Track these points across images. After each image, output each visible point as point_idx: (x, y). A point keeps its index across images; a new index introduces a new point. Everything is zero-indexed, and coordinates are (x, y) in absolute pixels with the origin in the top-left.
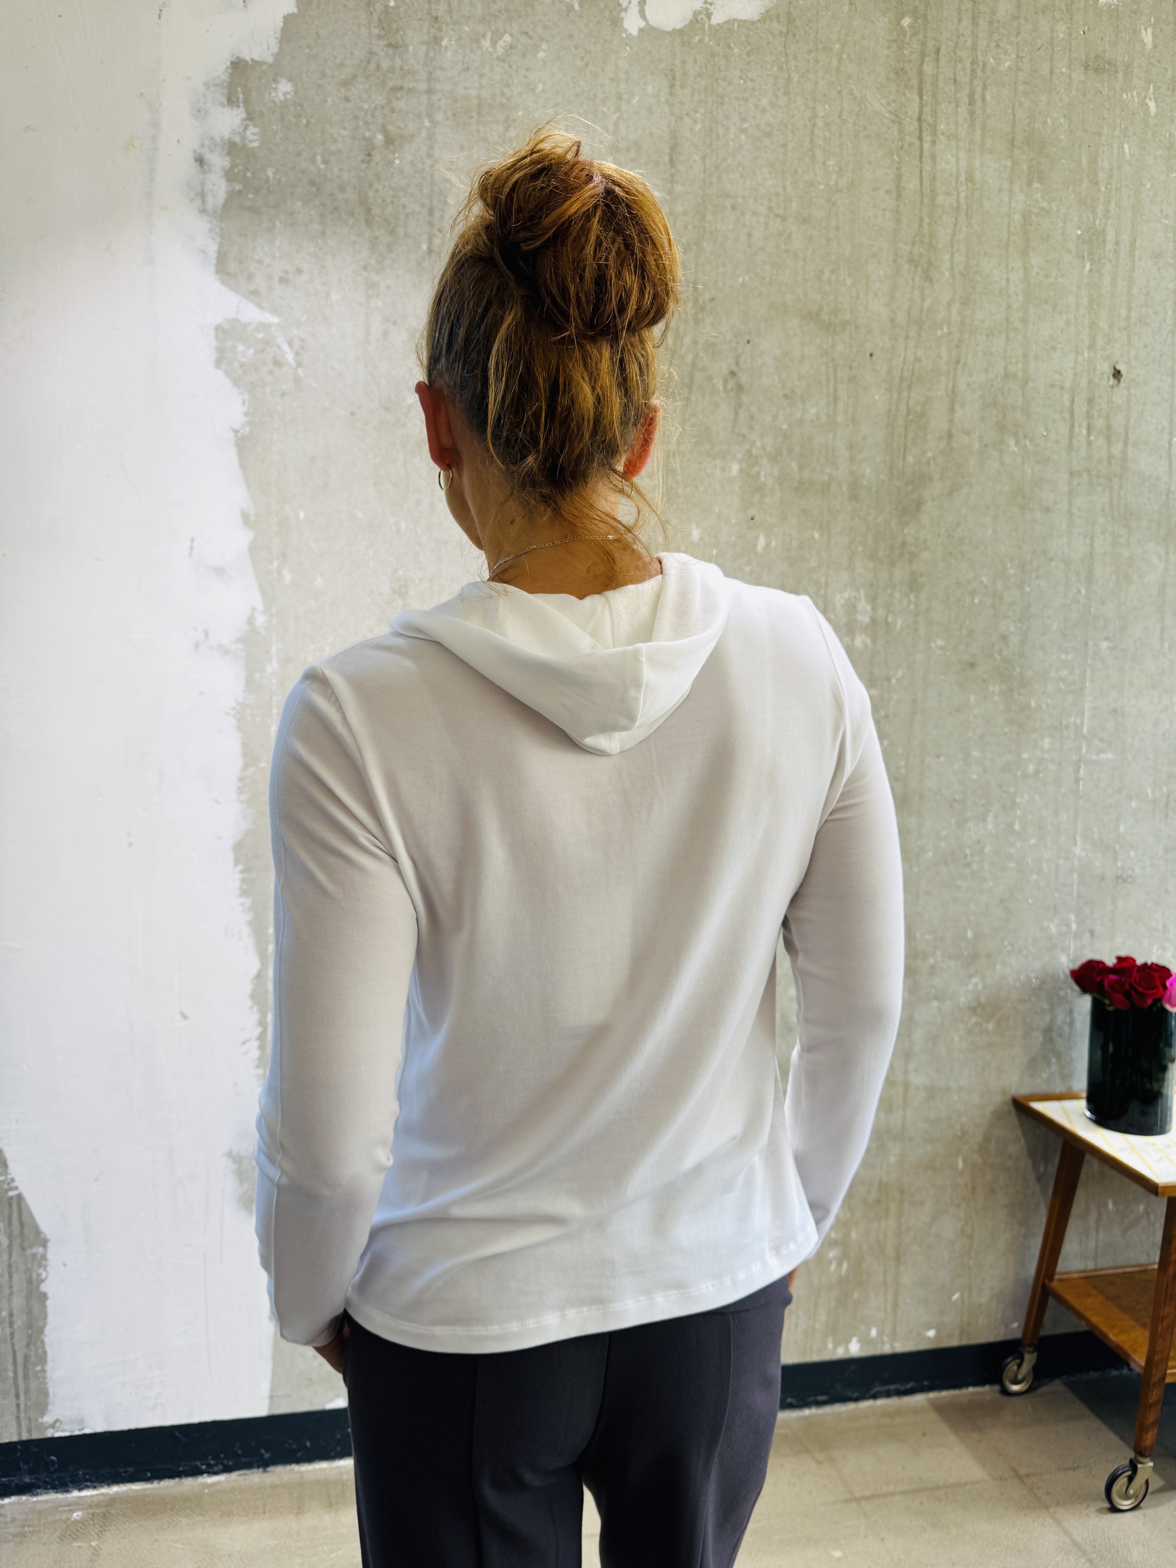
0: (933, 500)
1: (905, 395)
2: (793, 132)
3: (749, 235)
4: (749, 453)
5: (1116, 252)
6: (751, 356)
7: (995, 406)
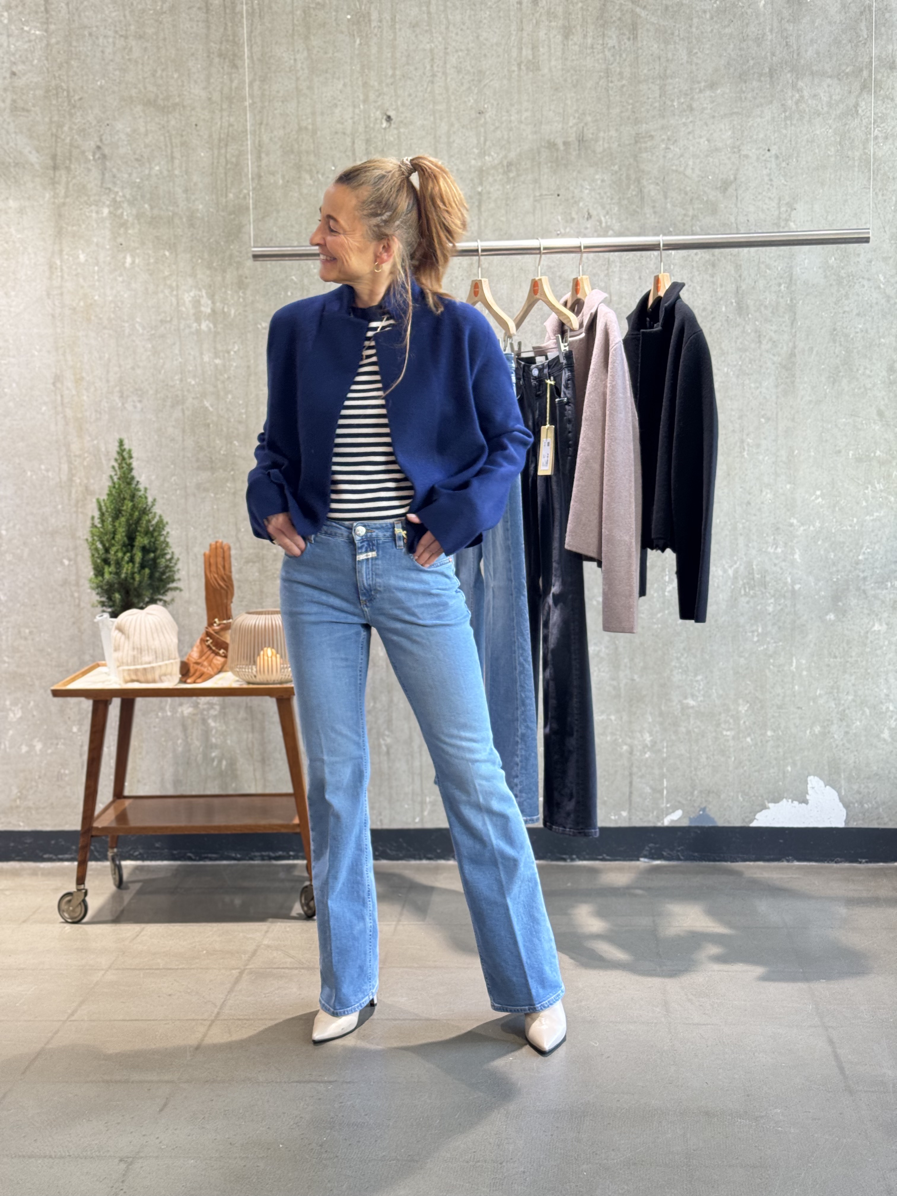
0: (250, 223)
1: (223, 151)
4: (114, 200)
5: (379, 27)
6: (111, 135)
7: (292, 152)
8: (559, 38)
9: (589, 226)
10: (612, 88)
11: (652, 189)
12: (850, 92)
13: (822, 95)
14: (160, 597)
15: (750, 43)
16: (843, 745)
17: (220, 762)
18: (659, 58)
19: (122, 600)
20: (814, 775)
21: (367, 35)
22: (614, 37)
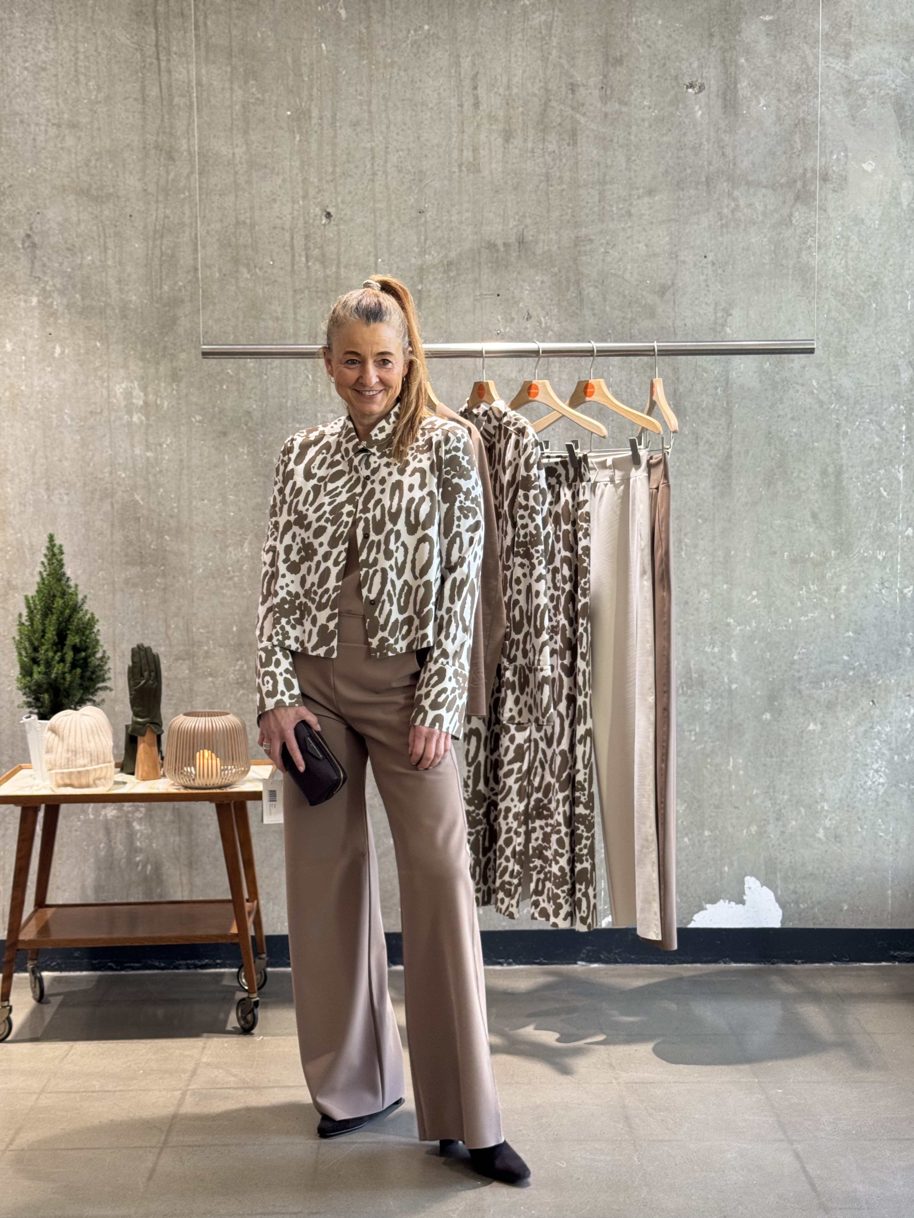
0: (186, 316)
1: (158, 242)
2: (62, 65)
3: (34, 140)
4: (44, 290)
5: (320, 124)
6: (41, 223)
7: (230, 246)
8: (500, 141)
9: (528, 326)
10: (552, 192)
11: (590, 291)
12: (784, 202)
13: (757, 204)
14: (91, 697)
15: (688, 151)
16: (779, 845)
17: (144, 867)
18: (599, 164)
19: (51, 701)
20: (751, 876)
21: (307, 132)
22: (554, 142)
